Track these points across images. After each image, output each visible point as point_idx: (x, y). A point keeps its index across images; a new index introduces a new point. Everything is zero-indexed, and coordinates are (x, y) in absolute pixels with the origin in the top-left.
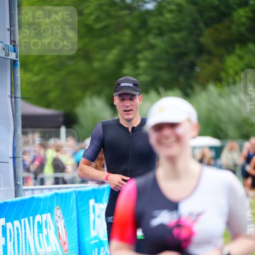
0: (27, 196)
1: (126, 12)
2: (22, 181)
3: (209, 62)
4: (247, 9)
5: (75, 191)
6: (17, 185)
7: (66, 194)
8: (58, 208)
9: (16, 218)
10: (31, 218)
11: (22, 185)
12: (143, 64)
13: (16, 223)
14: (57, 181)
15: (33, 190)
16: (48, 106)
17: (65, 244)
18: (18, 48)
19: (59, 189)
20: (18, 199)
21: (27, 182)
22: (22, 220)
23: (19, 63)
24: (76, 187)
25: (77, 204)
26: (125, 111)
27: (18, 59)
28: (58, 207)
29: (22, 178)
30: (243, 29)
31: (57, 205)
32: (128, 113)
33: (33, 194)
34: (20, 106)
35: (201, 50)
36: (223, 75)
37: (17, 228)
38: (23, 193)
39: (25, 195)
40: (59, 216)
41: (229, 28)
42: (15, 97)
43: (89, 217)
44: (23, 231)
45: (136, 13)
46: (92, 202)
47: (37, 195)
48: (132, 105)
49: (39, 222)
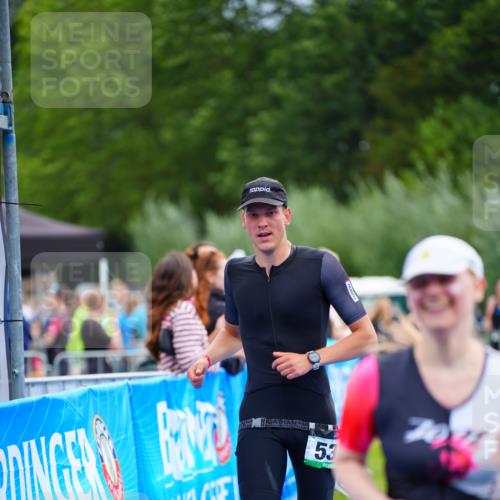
0: (34, 395)
1: (223, 36)
2: (23, 368)
3: (388, 131)
4: (459, 30)
5: (128, 385)
6: (12, 376)
7: (112, 392)
8: (98, 419)
9: (14, 440)
10: (43, 439)
11: (23, 375)
12: (258, 137)
13: (13, 450)
14: (92, 366)
15: (45, 384)
16: (74, 219)
17: (117, 487)
18: (13, 107)
19: (97, 381)
20: (16, 402)
21: (34, 369)
22: (25, 444)
23: (14, 135)
24: (130, 379)
25: (133, 411)
26: (260, 236)
27: (13, 128)
28: (97, 416)
29: (22, 360)
30: (451, 67)
31: (96, 413)
32: (265, 238)
33: (46, 392)
34: (17, 220)
35: (371, 108)
36: (414, 156)
37: (15, 459)
38: (25, 390)
39: (29, 395)
40: (102, 435)
41: (424, 65)
42: (7, 203)
43: (157, 436)
44: (27, 466)
45: (243, 38)
46: (162, 406)
47: (54, 393)
48: (270, 225)
49: (57, 447)
